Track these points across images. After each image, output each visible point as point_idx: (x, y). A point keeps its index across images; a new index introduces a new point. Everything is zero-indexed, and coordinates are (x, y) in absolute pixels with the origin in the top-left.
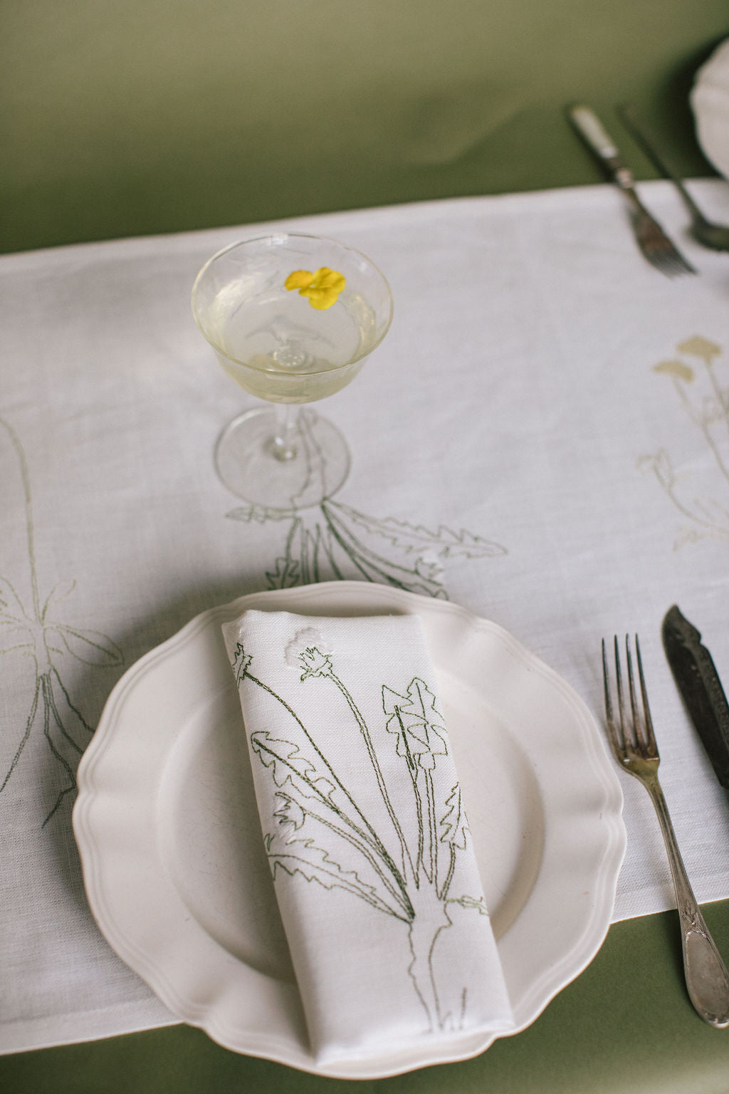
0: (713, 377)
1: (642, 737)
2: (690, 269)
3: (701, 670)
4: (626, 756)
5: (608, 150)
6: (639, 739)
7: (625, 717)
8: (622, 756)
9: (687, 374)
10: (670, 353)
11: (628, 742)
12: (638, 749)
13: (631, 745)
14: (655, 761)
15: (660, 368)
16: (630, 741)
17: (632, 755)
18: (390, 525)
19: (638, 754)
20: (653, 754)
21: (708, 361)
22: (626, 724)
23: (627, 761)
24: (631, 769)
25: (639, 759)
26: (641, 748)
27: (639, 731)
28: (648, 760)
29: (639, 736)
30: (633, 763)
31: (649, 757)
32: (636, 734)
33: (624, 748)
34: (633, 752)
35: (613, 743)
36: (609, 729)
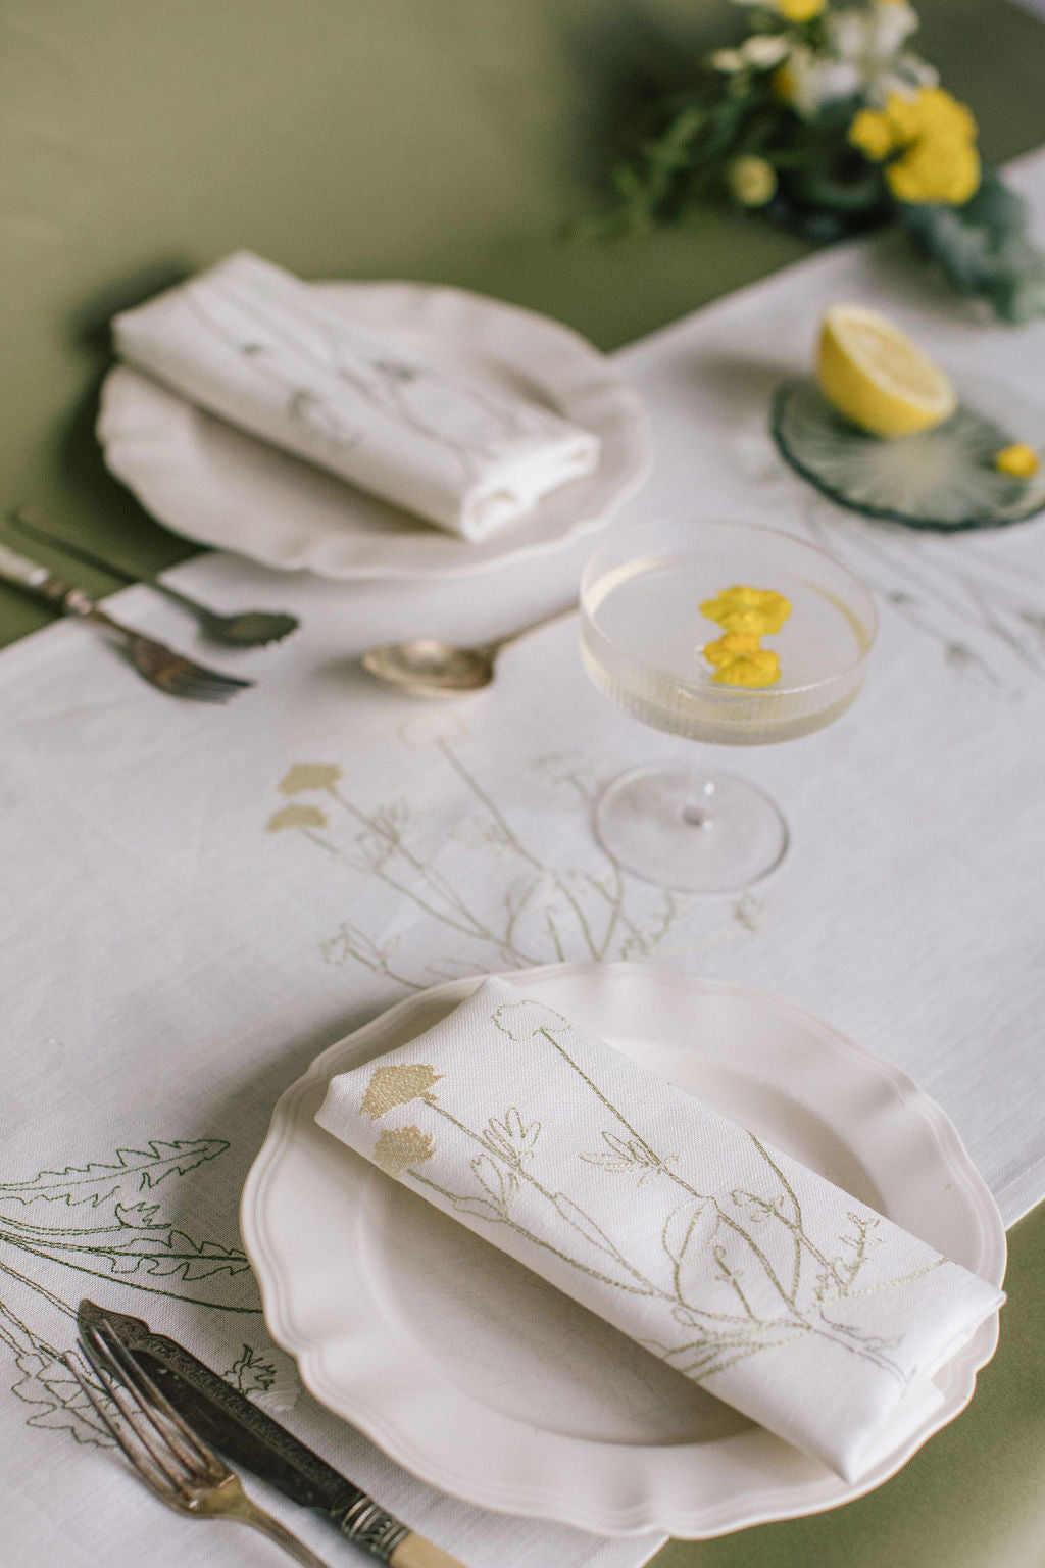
0: (351, 809)
1: (193, 1461)
2: (241, 684)
3: (174, 1369)
4: (188, 1498)
5: (36, 576)
6: (192, 1465)
7: (153, 1447)
8: (180, 1500)
9: (315, 817)
10: (277, 801)
11: (179, 1479)
12: (198, 1481)
13: (186, 1480)
14: (232, 1481)
15: (276, 823)
16: (181, 1475)
17: (196, 1492)
18: (47, 1180)
19: (202, 1487)
20: (221, 1474)
21: (332, 791)
22: (159, 1454)
23: (193, 1504)
24: (205, 1512)
25: (208, 1493)
26: (202, 1478)
27: (183, 1455)
28: (222, 1485)
29: (188, 1461)
30: (203, 1502)
31: (221, 1481)
32: (182, 1462)
33: (178, 1489)
34: (195, 1487)
35: (157, 1492)
36: (142, 1477)
